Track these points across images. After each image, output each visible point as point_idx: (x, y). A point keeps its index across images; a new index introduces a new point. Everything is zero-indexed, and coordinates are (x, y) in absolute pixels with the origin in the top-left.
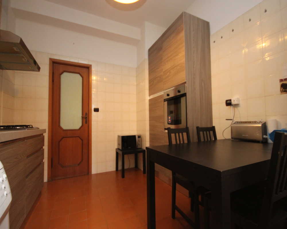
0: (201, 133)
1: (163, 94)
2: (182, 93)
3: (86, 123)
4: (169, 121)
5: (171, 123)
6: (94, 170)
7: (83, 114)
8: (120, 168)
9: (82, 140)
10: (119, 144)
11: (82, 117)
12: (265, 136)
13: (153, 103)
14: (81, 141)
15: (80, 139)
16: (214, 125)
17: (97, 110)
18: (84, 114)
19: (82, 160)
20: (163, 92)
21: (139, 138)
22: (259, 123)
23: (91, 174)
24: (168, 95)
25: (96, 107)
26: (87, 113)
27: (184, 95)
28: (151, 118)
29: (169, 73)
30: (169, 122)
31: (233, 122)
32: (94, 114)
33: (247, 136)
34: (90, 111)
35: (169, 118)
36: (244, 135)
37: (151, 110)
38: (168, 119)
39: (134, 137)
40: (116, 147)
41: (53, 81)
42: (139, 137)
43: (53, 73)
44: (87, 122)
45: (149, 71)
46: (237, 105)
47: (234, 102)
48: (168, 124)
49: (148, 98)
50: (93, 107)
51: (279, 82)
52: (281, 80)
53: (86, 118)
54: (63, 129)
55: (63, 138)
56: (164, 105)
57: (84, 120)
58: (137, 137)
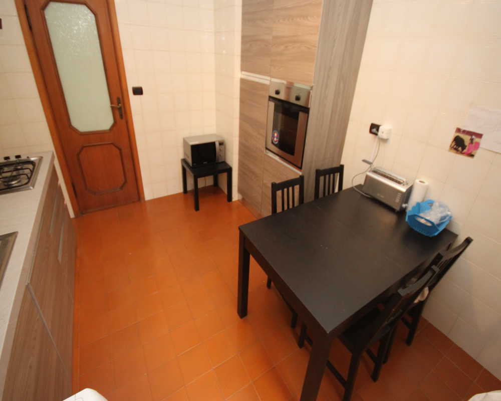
0: (322, 178)
1: (267, 83)
2: (301, 103)
3: (121, 116)
4: (275, 139)
5: (277, 144)
6: (149, 194)
7: (112, 102)
9: (120, 150)
10: (185, 154)
11: (113, 109)
12: (404, 205)
13: (248, 90)
14: (117, 150)
15: (116, 147)
16: (342, 163)
17: (138, 91)
18: (115, 101)
19: (126, 182)
20: (269, 78)
21: (222, 146)
22: (404, 185)
23: (145, 201)
24: (277, 92)
25: (137, 85)
26: (121, 97)
27: (306, 110)
28: (244, 118)
29: (282, 47)
30: (274, 142)
31: (370, 167)
32: (134, 100)
33: (381, 197)
34: (125, 93)
35: (276, 135)
36: (378, 195)
37: (242, 101)
38: (273, 137)
39: (213, 144)
40: (182, 157)
42: (221, 144)
44: (124, 115)
46: (384, 141)
47: (382, 134)
48: (272, 143)
49: (239, 75)
50: (131, 84)
51: (455, 130)
52: (458, 130)
53: (120, 109)
54: (80, 132)
55: (83, 147)
56: (268, 106)
57: (117, 112)
58: (217, 144)
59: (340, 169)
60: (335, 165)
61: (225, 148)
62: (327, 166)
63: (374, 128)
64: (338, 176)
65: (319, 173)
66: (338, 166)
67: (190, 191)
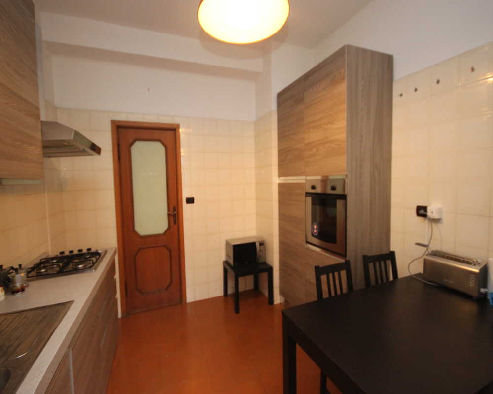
0: (371, 265)
1: (304, 181)
2: (338, 191)
3: (175, 222)
4: (315, 231)
5: (317, 236)
6: (191, 296)
7: (169, 210)
8: (230, 291)
9: (170, 251)
10: (227, 255)
11: (169, 215)
12: (482, 290)
13: (285, 192)
14: (168, 252)
15: (167, 249)
16: (392, 249)
17: (190, 201)
18: (171, 209)
19: (171, 282)
20: (304, 178)
21: (262, 246)
22: (475, 265)
23: (186, 303)
24: (313, 187)
25: (189, 196)
26: (176, 206)
27: (343, 197)
28: (282, 216)
29: (314, 150)
30: (314, 235)
31: (427, 249)
32: (186, 208)
33: (450, 282)
34: (180, 204)
35: (315, 227)
36: (446, 280)
37: (281, 203)
38: (313, 229)
39: (253, 245)
40: (223, 258)
41: (119, 158)
42: (262, 244)
43: (119, 145)
44: (177, 222)
45: (279, 134)
46: (437, 221)
47: (431, 214)
48: (312, 235)
49: (276, 180)
50: (186, 194)
53: (175, 216)
54: (139, 235)
55: (140, 249)
56: (305, 201)
57: (172, 218)
58: (258, 245)
59: (391, 256)
60: (384, 252)
61: (265, 247)
62: (374, 252)
63: (421, 211)
64: (389, 263)
65: (366, 259)
66: (388, 252)
67: (231, 295)
